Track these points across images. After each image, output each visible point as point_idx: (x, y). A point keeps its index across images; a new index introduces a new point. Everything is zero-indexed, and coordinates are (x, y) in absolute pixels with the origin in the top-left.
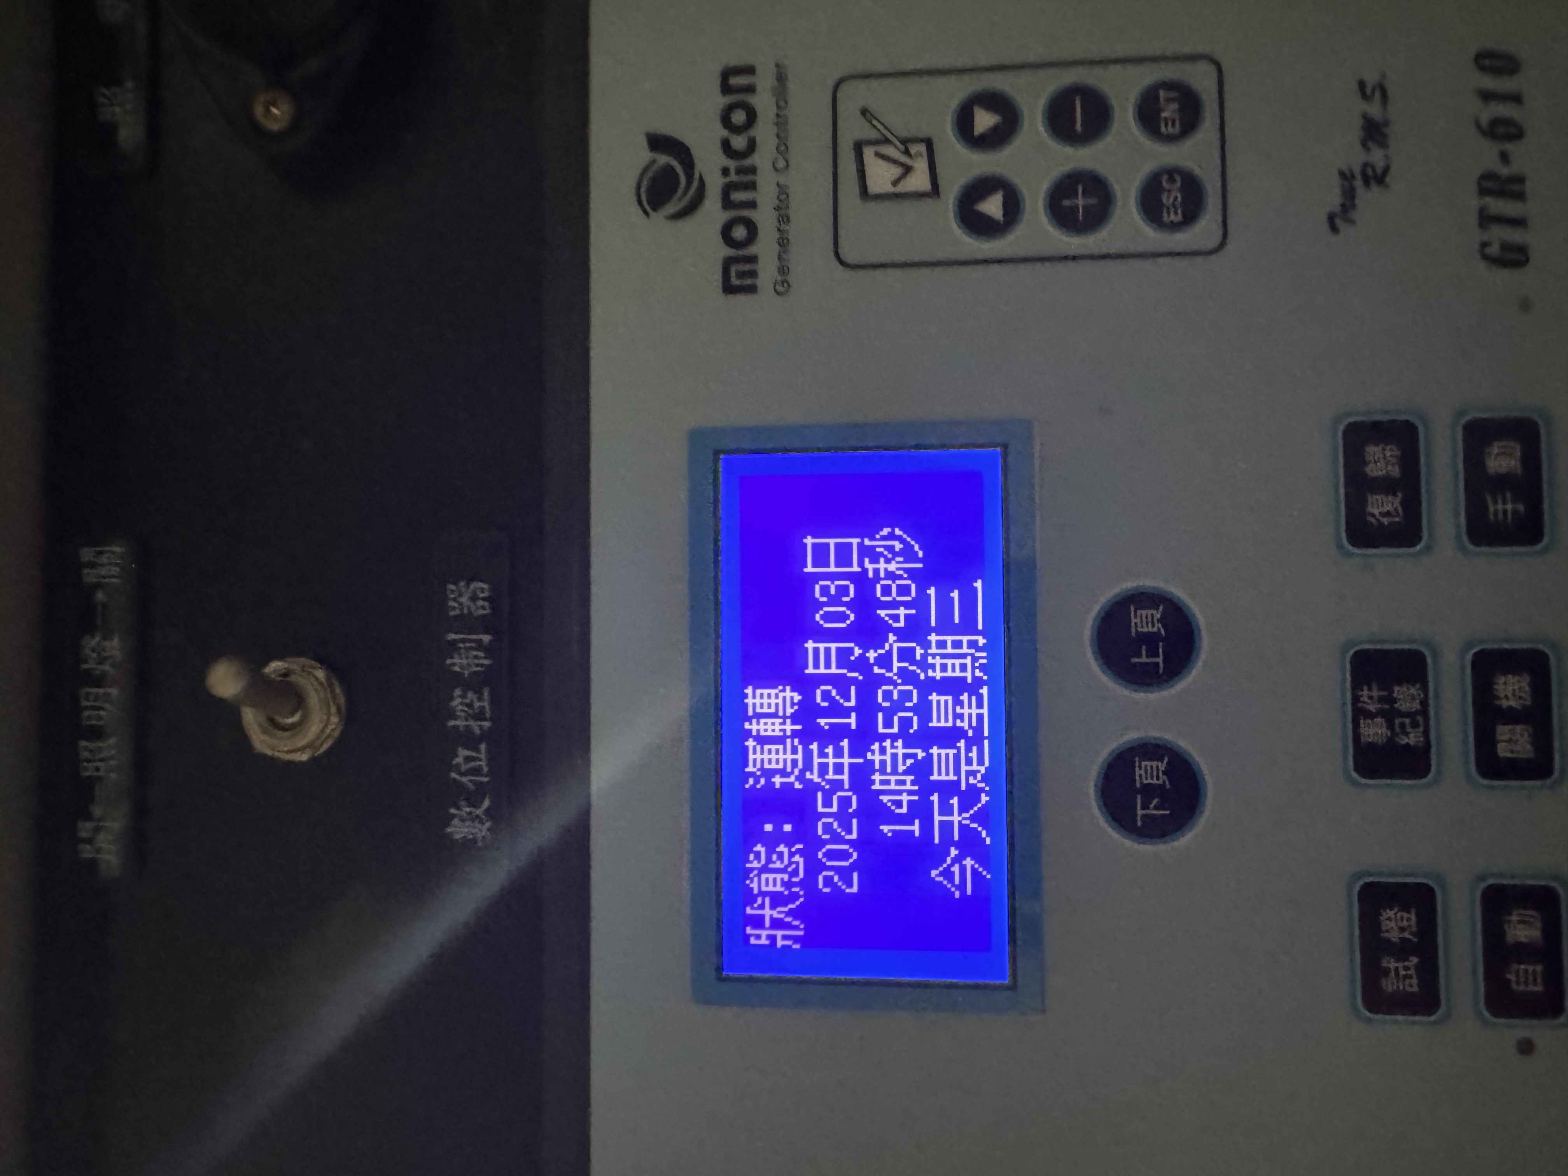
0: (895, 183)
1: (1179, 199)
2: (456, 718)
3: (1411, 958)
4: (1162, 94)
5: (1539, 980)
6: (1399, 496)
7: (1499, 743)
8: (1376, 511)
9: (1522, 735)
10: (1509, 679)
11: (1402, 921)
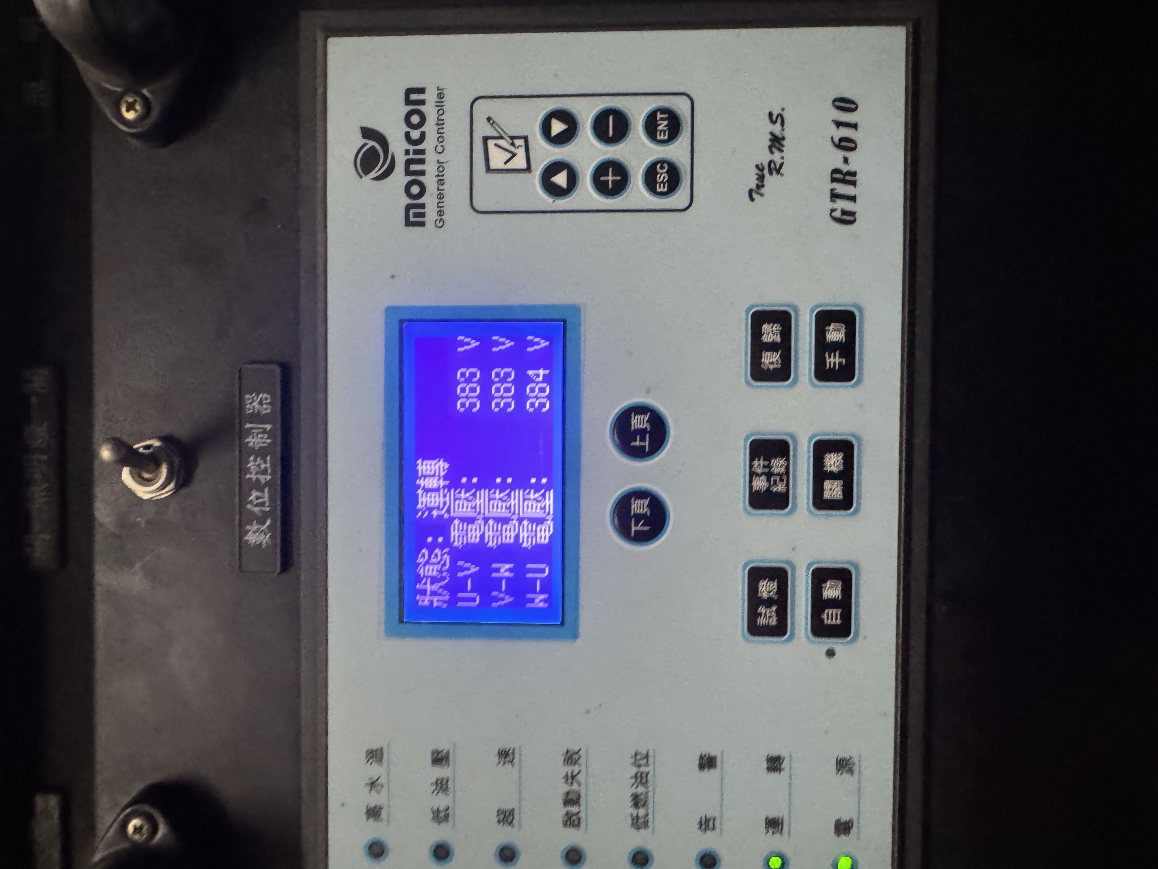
0: (506, 163)
1: (666, 179)
2: (250, 473)
3: (773, 607)
4: (659, 116)
5: (839, 618)
6: (779, 353)
7: (825, 491)
8: (766, 361)
9: (837, 487)
10: (832, 455)
11: (769, 586)
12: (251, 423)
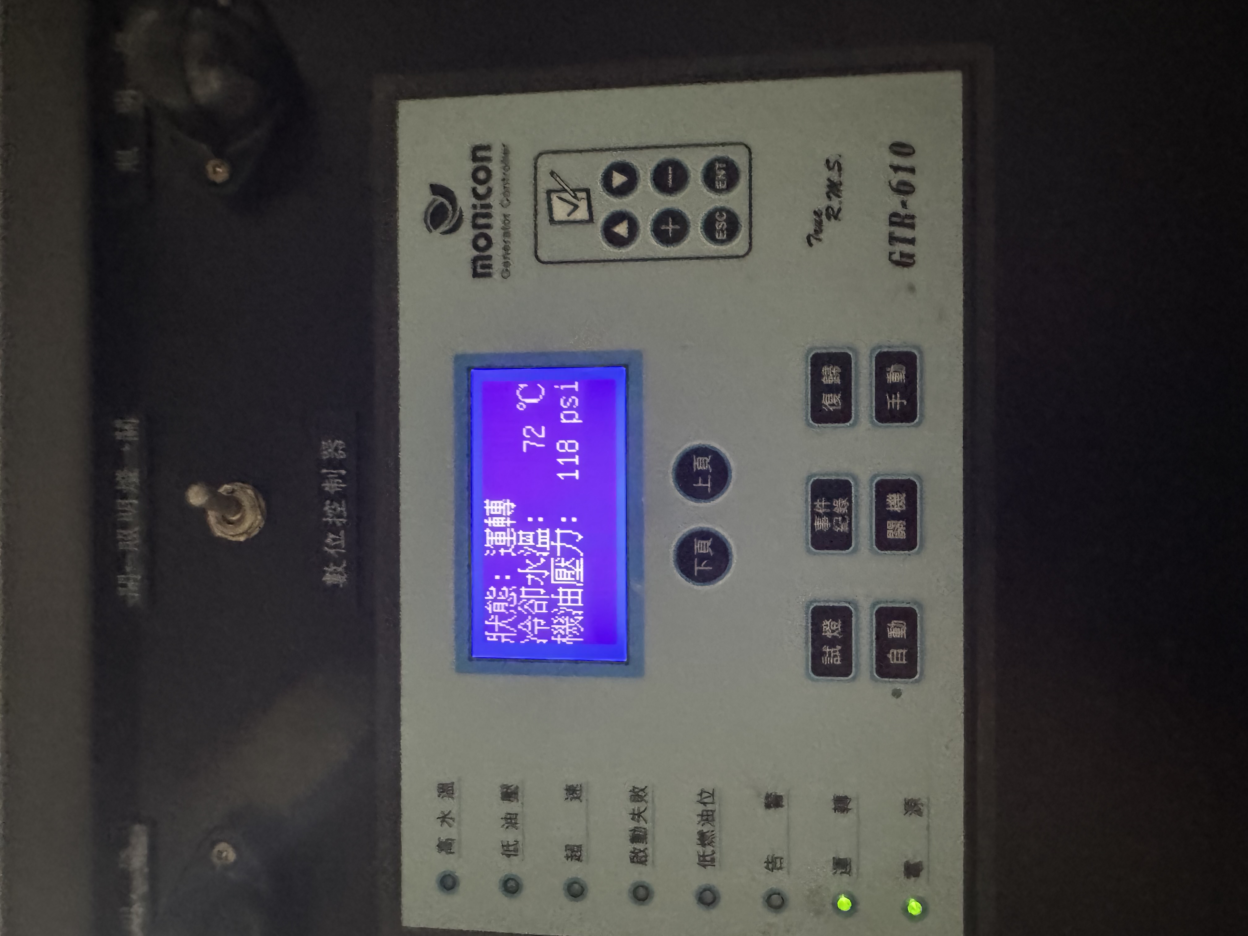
0: (569, 215)
1: (725, 226)
2: (327, 517)
3: (837, 646)
4: (717, 165)
5: (904, 658)
6: (840, 394)
7: (888, 530)
8: (827, 403)
9: (900, 526)
10: (894, 496)
11: (833, 626)
12: (327, 468)
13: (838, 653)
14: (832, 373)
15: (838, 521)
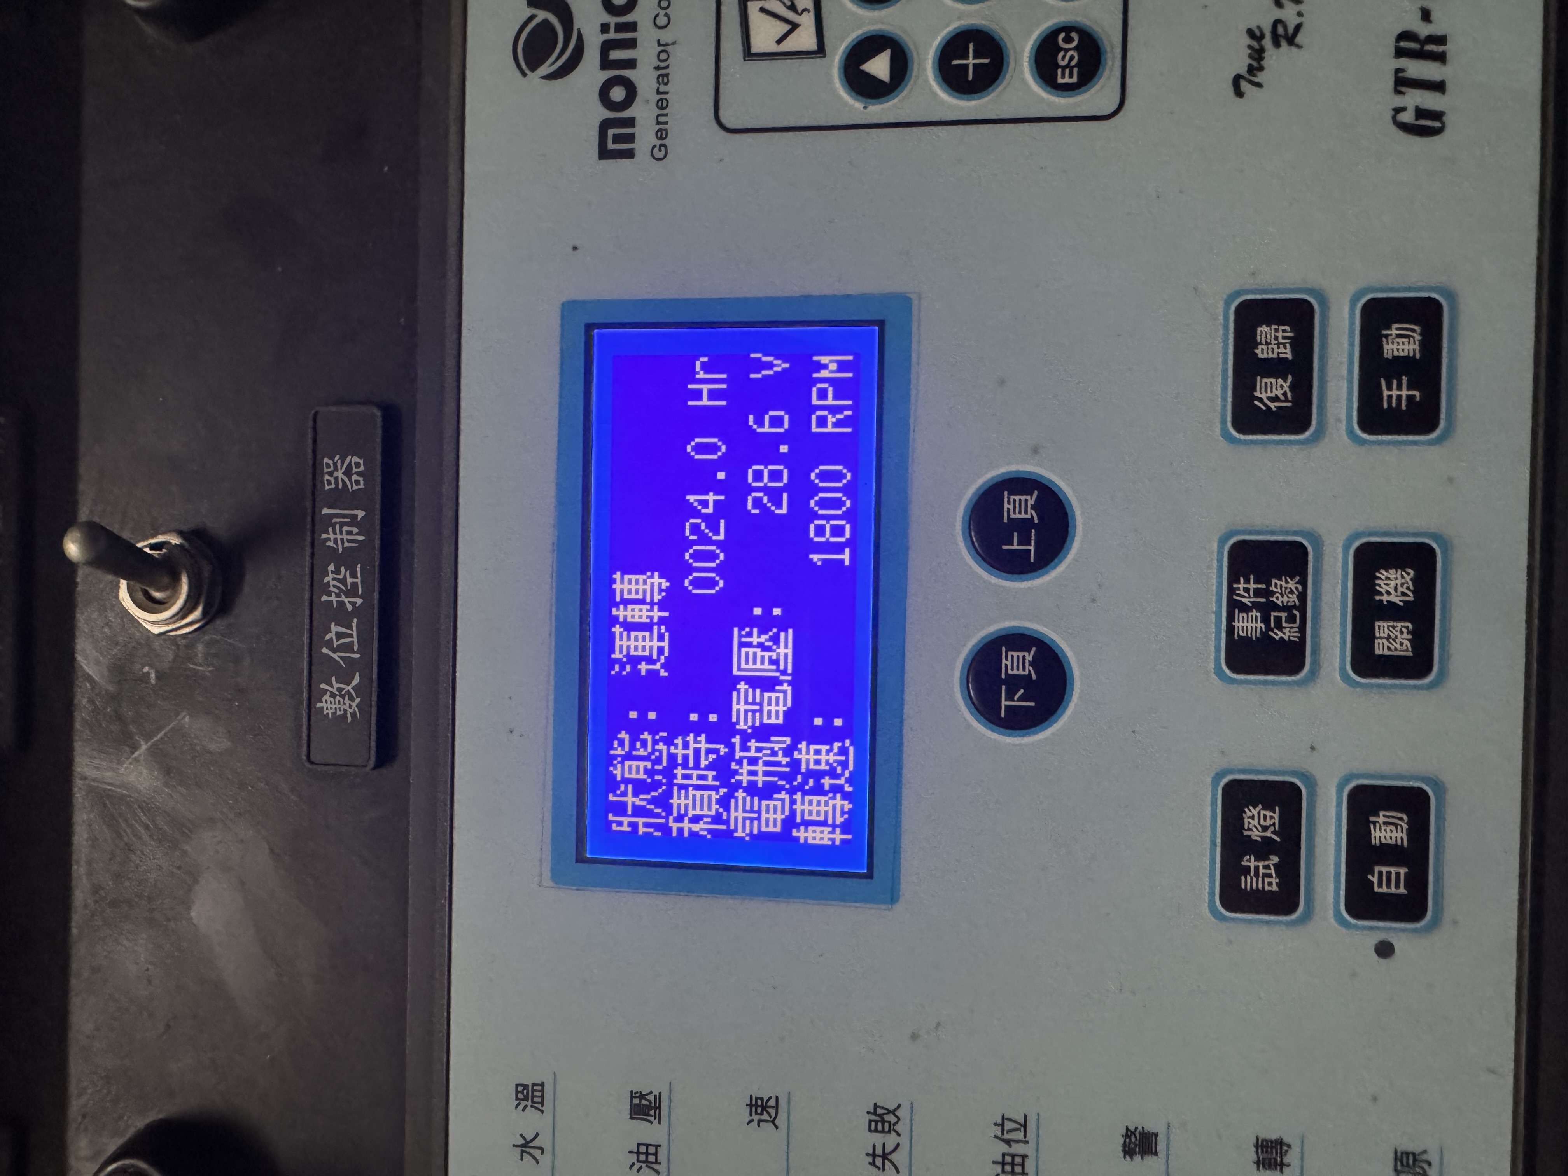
0: (779, 41)
1: (1075, 60)
2: (329, 593)
3: (1271, 857)
5: (1402, 883)
6: (1290, 379)
7: (1376, 641)
8: (1264, 396)
9: (1402, 632)
10: (1392, 574)
11: (1265, 819)
12: (330, 507)
13: (1273, 872)
14: (1276, 338)
15: (1278, 620)
